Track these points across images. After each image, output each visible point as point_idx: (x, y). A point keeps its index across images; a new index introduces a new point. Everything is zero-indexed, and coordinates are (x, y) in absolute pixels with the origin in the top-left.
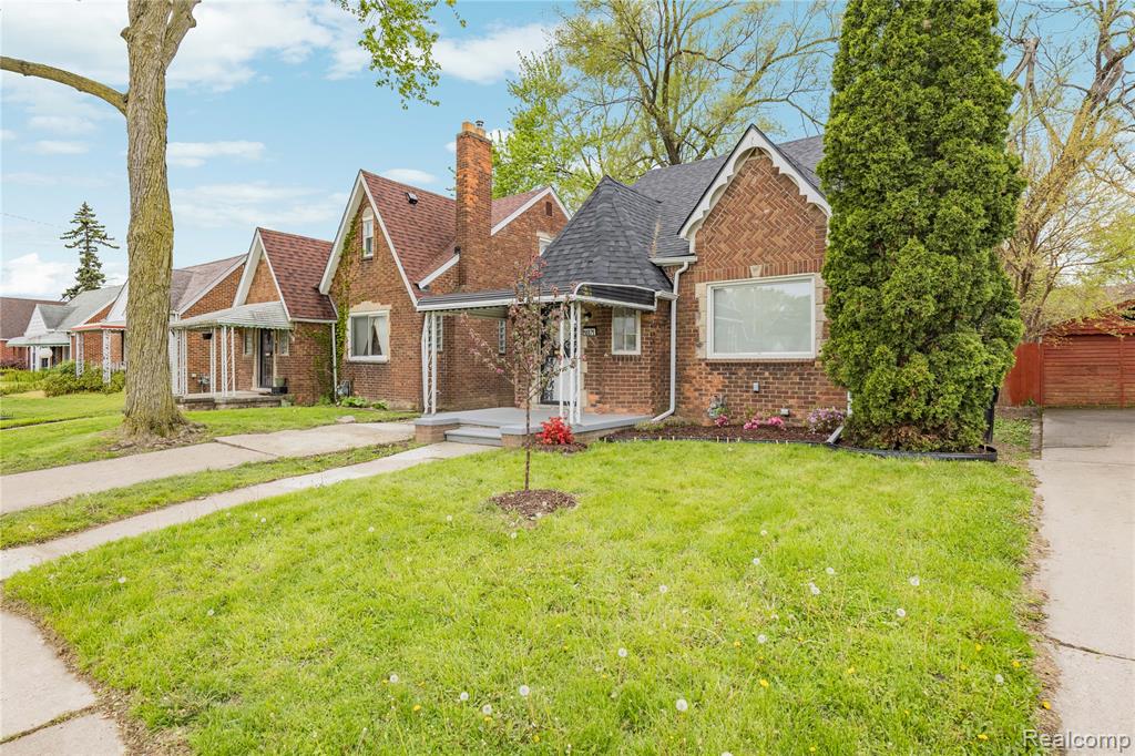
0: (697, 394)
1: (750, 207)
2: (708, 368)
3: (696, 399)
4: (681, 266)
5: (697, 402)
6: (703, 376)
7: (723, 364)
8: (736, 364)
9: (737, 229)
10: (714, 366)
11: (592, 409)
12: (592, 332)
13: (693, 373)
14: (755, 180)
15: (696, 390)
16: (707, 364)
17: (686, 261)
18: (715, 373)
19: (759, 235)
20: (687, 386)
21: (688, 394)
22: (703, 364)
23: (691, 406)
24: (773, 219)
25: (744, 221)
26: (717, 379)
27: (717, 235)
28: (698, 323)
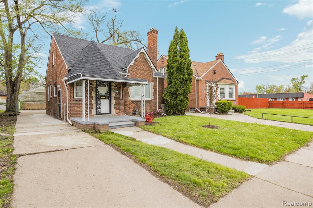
0: (129, 109)
1: (140, 65)
2: (131, 102)
3: (129, 110)
4: (126, 75)
5: (129, 111)
6: (130, 104)
7: (135, 101)
8: (137, 101)
9: (137, 69)
10: (133, 101)
11: (117, 114)
12: (117, 92)
13: (128, 103)
14: (141, 59)
15: (128, 108)
16: (131, 101)
17: (127, 74)
18: (133, 103)
19: (142, 72)
20: (126, 107)
21: (127, 109)
22: (130, 101)
23: (127, 112)
24: (144, 69)
25: (139, 68)
26: (133, 105)
27: (133, 70)
28: (129, 91)
